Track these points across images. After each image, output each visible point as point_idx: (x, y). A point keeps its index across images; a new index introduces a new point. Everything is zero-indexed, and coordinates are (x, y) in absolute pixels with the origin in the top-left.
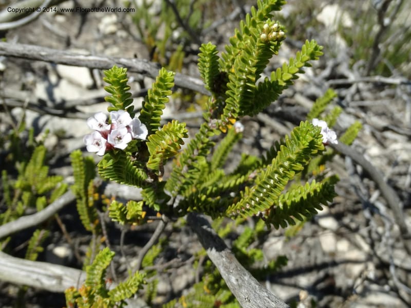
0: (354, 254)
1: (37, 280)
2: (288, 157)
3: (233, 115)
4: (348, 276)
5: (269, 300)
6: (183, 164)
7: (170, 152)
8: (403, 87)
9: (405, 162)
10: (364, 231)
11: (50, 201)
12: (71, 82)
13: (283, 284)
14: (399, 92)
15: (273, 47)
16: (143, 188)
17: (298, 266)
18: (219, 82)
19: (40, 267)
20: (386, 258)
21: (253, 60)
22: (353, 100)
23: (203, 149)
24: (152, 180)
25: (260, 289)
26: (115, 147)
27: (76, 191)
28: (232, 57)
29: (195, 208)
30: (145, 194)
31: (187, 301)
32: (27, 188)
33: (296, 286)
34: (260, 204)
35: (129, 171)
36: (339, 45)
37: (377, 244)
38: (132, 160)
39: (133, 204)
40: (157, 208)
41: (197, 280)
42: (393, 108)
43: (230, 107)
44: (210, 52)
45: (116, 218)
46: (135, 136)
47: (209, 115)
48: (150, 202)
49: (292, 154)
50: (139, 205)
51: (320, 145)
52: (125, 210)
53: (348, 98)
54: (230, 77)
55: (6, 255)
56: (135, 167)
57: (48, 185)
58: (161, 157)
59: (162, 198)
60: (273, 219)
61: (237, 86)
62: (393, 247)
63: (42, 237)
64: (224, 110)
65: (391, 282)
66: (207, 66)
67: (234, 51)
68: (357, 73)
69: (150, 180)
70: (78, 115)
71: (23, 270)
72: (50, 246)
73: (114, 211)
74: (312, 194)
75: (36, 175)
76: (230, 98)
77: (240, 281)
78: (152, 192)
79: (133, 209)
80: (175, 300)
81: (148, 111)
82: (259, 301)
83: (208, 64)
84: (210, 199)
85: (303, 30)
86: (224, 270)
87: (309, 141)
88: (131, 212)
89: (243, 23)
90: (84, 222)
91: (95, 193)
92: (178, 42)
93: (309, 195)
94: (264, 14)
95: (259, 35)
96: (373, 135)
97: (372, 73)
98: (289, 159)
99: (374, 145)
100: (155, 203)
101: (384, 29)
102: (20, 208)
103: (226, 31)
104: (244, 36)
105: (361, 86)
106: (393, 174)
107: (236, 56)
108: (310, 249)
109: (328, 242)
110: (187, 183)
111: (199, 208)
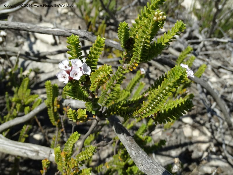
0: (202, 138)
1: (25, 153)
2: (168, 84)
3: (137, 61)
4: (199, 150)
5: (153, 165)
6: (108, 88)
7: (102, 81)
8: (229, 43)
9: (231, 86)
10: (208, 125)
11: (31, 109)
12: (42, 41)
13: (162, 155)
14: (227, 46)
15: (160, 25)
16: (87, 102)
17: (170, 145)
18: (129, 43)
19: (26, 146)
20: (220, 140)
21: (149, 31)
22: (201, 50)
23: (119, 80)
24: (92, 97)
25: (148, 158)
26: (74, 79)
27: (48, 103)
28: (136, 30)
29: (115, 113)
30: (87, 105)
31: (109, 165)
32: (19, 101)
33: (169, 156)
34: (152, 110)
35: (80, 92)
36: (193, 20)
37: (215, 132)
38: (81, 86)
39: (81, 111)
40: (94, 113)
41: (115, 153)
42: (224, 55)
43: (135, 57)
44: (125, 27)
45: (71, 118)
46: (84, 73)
47: (123, 61)
48: (90, 109)
49: (170, 83)
50: (84, 111)
51: (186, 78)
52: (76, 114)
53: (199, 50)
54: (136, 40)
55: (7, 139)
56: (83, 90)
57: (30, 100)
58: (97, 84)
59: (97, 108)
60: (158, 119)
61: (140, 45)
62: (224, 134)
63: (28, 129)
64: (131, 58)
65: (223, 154)
66: (123, 35)
67: (137, 26)
68: (203, 35)
69: (90, 97)
70: (47, 60)
71: (17, 147)
72: (32, 134)
73: (71, 114)
74: (180, 105)
75: (24, 94)
76: (135, 52)
77: (137, 154)
78: (91, 104)
79: (81, 113)
80: (102, 164)
81: (90, 59)
82: (147, 165)
83: (123, 33)
84: (123, 108)
85: (173, 11)
86: (129, 148)
87: (180, 76)
88: (80, 115)
89: (143, 11)
90: (51, 121)
91: (58, 104)
92: (102, 18)
93: (178, 105)
94: (154, 6)
95: (152, 18)
96: (213, 70)
97: (212, 36)
98: (169, 86)
99: (213, 76)
100: (93, 110)
101: (219, 11)
102: (15, 112)
103: (129, 12)
104: (143, 18)
105: (206, 43)
106: (224, 93)
107: (138, 29)
108: (177, 135)
109: (187, 131)
110: (110, 99)
111: (117, 113)
